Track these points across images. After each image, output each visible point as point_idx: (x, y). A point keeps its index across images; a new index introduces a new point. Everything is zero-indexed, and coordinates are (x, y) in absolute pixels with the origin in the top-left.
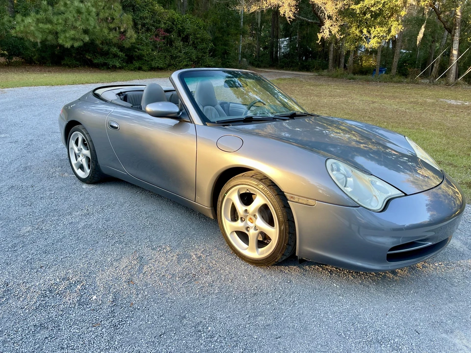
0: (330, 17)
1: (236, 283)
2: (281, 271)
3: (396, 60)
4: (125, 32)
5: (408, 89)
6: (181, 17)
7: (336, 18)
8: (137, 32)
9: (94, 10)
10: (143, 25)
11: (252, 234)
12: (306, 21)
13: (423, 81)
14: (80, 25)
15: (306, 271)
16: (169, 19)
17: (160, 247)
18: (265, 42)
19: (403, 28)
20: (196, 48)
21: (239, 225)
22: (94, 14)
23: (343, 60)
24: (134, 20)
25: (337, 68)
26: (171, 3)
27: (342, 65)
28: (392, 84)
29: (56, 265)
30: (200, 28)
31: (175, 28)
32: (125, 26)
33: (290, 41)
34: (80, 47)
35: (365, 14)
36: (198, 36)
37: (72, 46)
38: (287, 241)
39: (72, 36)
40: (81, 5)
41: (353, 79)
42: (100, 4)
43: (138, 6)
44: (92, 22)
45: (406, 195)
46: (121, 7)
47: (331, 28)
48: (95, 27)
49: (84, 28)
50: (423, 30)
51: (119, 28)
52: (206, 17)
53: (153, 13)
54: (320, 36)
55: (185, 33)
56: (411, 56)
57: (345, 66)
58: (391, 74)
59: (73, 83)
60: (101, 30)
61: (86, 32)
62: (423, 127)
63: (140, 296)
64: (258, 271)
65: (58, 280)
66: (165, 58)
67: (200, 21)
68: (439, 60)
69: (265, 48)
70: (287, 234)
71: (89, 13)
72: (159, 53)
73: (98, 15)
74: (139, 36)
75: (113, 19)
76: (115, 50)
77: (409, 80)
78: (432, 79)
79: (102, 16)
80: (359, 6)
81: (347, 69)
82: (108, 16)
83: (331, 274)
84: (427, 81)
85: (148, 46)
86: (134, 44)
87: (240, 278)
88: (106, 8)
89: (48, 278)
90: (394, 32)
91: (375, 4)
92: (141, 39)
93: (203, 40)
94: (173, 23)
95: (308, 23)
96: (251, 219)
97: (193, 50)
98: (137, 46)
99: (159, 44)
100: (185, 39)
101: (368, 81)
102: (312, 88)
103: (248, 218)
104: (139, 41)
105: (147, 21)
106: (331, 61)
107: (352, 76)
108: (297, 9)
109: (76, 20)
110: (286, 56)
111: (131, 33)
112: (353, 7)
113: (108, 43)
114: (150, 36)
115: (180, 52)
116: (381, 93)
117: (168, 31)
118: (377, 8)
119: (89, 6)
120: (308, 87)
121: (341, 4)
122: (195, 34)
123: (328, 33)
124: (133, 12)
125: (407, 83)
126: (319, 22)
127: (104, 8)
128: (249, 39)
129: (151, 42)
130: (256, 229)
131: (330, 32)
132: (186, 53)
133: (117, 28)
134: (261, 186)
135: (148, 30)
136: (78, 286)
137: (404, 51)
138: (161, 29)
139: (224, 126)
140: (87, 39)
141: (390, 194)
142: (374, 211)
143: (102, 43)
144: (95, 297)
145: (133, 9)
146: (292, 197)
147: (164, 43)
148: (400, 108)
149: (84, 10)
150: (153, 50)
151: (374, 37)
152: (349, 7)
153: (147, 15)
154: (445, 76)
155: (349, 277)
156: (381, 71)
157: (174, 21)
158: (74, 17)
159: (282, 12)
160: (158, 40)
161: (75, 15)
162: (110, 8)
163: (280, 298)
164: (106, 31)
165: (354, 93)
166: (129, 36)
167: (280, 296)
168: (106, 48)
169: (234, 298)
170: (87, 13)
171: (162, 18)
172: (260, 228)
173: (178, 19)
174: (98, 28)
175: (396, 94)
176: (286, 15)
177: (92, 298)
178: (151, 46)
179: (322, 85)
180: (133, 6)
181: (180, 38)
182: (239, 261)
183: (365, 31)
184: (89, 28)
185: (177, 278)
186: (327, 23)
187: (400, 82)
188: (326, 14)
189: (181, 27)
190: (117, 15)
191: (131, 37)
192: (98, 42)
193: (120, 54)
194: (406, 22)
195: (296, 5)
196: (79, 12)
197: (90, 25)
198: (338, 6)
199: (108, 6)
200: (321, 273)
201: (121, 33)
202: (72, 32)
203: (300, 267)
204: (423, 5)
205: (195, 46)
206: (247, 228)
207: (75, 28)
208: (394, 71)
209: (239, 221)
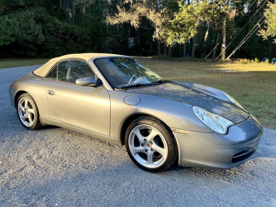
0: (158, 27)
1: (143, 185)
2: (167, 174)
3: (194, 49)
4: (37, 35)
5: (202, 65)
6: (72, 27)
7: (162, 28)
8: (45, 35)
9: (18, 23)
10: (49, 31)
11: (150, 153)
12: (144, 29)
13: (208, 60)
14: (9, 32)
16: (64, 27)
17: (90, 167)
18: (120, 40)
19: (197, 32)
20: (81, 44)
21: (140, 148)
22: (17, 25)
23: (165, 50)
24: (43, 29)
25: (163, 54)
26: (65, 18)
27: (165, 52)
28: (193, 62)
29: (25, 185)
30: (84, 33)
31: (68, 33)
32: (37, 32)
33: (135, 39)
34: (9, 45)
35: (176, 25)
36: (83, 37)
37: (4, 45)
38: (173, 156)
39: (4, 39)
40: (10, 20)
41: (172, 60)
42: (21, 19)
43: (45, 20)
44: (17, 30)
45: (236, 124)
46: (34, 21)
47: (159, 32)
48: (18, 33)
49: (12, 34)
50: (207, 33)
51: (34, 33)
52: (86, 26)
53: (54, 24)
54: (154, 37)
55: (75, 36)
56: (200, 47)
57: (167, 53)
58: (192, 57)
59: (6, 67)
60: (22, 35)
61: (13, 36)
62: (215, 85)
63: (86, 200)
64: (155, 176)
65: (29, 195)
66: (63, 50)
67: (83, 29)
68: (216, 49)
69: (121, 43)
70: (173, 152)
71: (15, 24)
72: (60, 48)
73: (20, 26)
74: (46, 38)
75: (29, 28)
76: (31, 46)
77: (201, 60)
78: (213, 59)
79: (22, 26)
80: (173, 21)
81: (168, 55)
82: (26, 26)
84: (210, 60)
85: (52, 43)
86: (43, 42)
87: (145, 181)
88: (25, 21)
89: (22, 194)
90: (192, 35)
91: (181, 20)
92: (48, 39)
93: (85, 40)
94: (67, 30)
96: (148, 144)
97: (80, 46)
98: (45, 44)
99: (59, 43)
100: (75, 39)
101: (180, 61)
102: (151, 65)
103: (146, 144)
104: (46, 41)
105: (51, 29)
106: (159, 51)
107: (171, 58)
108: (140, 22)
109: (6, 29)
110: (133, 48)
111: (41, 36)
112: (170, 21)
113: (27, 42)
114: (53, 38)
115: (72, 46)
116: (189, 67)
117: (64, 34)
118: (183, 22)
119: (14, 21)
120: (149, 65)
121: (163, 20)
122: (80, 36)
123: (158, 35)
124: (42, 24)
125: (201, 61)
126: (151, 29)
127: (23, 22)
128: (111, 39)
129: (54, 41)
130: (152, 150)
131: (159, 34)
132: (76, 47)
133: (32, 33)
134: (155, 124)
135: (52, 34)
136: (44, 198)
137: (196, 45)
138: (60, 33)
139: (126, 90)
140: (14, 40)
141: (228, 124)
142: (222, 134)
143: (23, 42)
144: (57, 205)
145: (42, 22)
146: (174, 130)
147: (62, 42)
148: (201, 75)
149: (11, 23)
150: (55, 46)
151: (182, 37)
152: (168, 21)
153: (51, 25)
154: (220, 57)
155: (206, 174)
156: (186, 56)
157: (68, 29)
158: (5, 27)
159: (132, 24)
160: (58, 40)
161: (6, 26)
162: (27, 22)
163: (172, 191)
164: (25, 35)
165: (175, 68)
166: (40, 38)
168: (25, 45)
170: (13, 25)
171: (60, 27)
172: (155, 150)
173: (70, 28)
174: (20, 33)
175: (197, 68)
176: (134, 26)
177: (55, 205)
178: (54, 44)
179: (157, 64)
180: (42, 20)
181: (72, 39)
182: (141, 171)
183: (177, 34)
184: (15, 33)
185: (107, 186)
186: (157, 30)
187: (197, 61)
188: (156, 25)
189: (72, 32)
190: (32, 26)
191: (41, 38)
192: (20, 42)
193: (35, 48)
194: (198, 29)
195: (139, 20)
196: (8, 24)
197: (15, 32)
198: (162, 21)
199: (26, 20)
201: (35, 36)
202: (4, 36)
204: (206, 19)
205: (81, 43)
206: (146, 150)
207: (6, 34)
208: (193, 55)
209: (141, 146)
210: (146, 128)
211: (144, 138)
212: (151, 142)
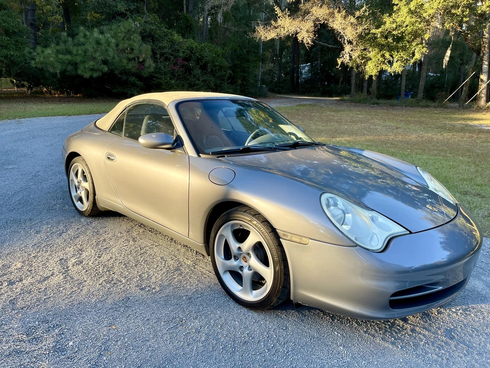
0: (350, 42)
1: (225, 329)
2: (277, 315)
3: (422, 83)
4: (144, 61)
5: (436, 114)
6: (200, 46)
7: (357, 44)
8: (155, 61)
9: (113, 41)
10: (162, 55)
11: (246, 273)
12: (326, 46)
13: (452, 105)
14: (99, 56)
15: (305, 316)
16: (187, 48)
17: (149, 286)
18: (286, 68)
19: (427, 51)
20: (214, 75)
21: (233, 263)
22: (113, 45)
23: (365, 85)
24: (153, 50)
25: (360, 92)
26: (190, 32)
27: (365, 90)
28: (419, 109)
29: (38, 305)
30: (218, 56)
31: (193, 57)
32: (144, 55)
33: (312, 65)
34: (98, 78)
35: (386, 38)
36: (217, 63)
37: (91, 77)
38: (282, 284)
39: (92, 67)
40: (101, 36)
41: (377, 104)
42: (120, 35)
43: (157, 36)
44: (111, 52)
45: (411, 233)
46: (140, 38)
47: (351, 52)
48: (114, 58)
49: (103, 59)
50: (448, 53)
51: (138, 58)
52: (225, 45)
53: (172, 43)
54: (339, 61)
55: (204, 61)
56: (439, 80)
57: (368, 91)
58: (417, 98)
59: (91, 113)
60: (121, 61)
61: (105, 62)
62: (450, 154)
63: (119, 343)
64: (253, 315)
65: (37, 323)
66: (183, 86)
67: (219, 49)
68: (468, 84)
69: (286, 74)
70: (283, 276)
71: (109, 44)
72: (178, 82)
73: (117, 45)
74: (157, 66)
75: (132, 50)
76: (133, 79)
77: (436, 104)
78: (462, 102)
79: (121, 46)
80: (380, 30)
81: (370, 94)
82: (127, 47)
83: (333, 320)
84: (457, 105)
85: (166, 75)
86: (152, 73)
87: (231, 323)
88: (125, 39)
89: (28, 320)
90: (418, 56)
91: (396, 28)
92: (160, 68)
93: (221, 68)
94: (192, 52)
95: (329, 48)
96: (244, 257)
97: (212, 78)
98: (155, 75)
99: (177, 73)
100: (204, 67)
101: (393, 106)
102: (333, 113)
103: (242, 256)
104: (158, 70)
105: (166, 50)
106: (353, 86)
107: (376, 100)
108: (315, 35)
109: (95, 51)
110: (307, 81)
111: (150, 63)
112: (373, 31)
113: (126, 72)
114: (168, 65)
115: (198, 79)
116: (406, 118)
117: (187, 59)
118: (399, 32)
119: (108, 38)
120: (329, 113)
121: (361, 29)
122: (213, 62)
123: (348, 58)
124: (153, 42)
125: (435, 107)
126: (340, 47)
127: (123, 39)
128: (270, 66)
129: (169, 71)
130: (250, 268)
131: (350, 57)
132: (204, 81)
133: (136, 58)
134: (255, 222)
135: (167, 59)
136: (56, 330)
137: (432, 74)
138: (180, 58)
139: (218, 157)
140: (106, 69)
141: (392, 232)
142: (373, 251)
143: (121, 73)
144: (71, 343)
145: (153, 39)
146: (284, 235)
147: (182, 72)
148: (426, 134)
149: (103, 41)
150: (171, 79)
151: (397, 61)
152: (370, 31)
153: (166, 45)
154: (475, 99)
155: (352, 324)
156: (406, 95)
157: (193, 50)
158: (93, 48)
159: (300, 39)
160: (177, 68)
161: (95, 46)
162: (129, 39)
164: (125, 61)
165: (377, 118)
166: (147, 66)
167: (272, 346)
168: (124, 78)
169: (221, 347)
170: (106, 44)
171: (181, 47)
172: (254, 269)
173: (196, 47)
174: (117, 58)
175: (423, 119)
176: (305, 41)
177: (68, 344)
178: (169, 75)
179: (344, 111)
180: (153, 37)
181: (198, 66)
182: (232, 304)
183: (387, 55)
184: (108, 58)
185: (162, 323)
186: (347, 48)
187: (427, 106)
188: (346, 38)
189: (200, 55)
190: (136, 45)
191: (150, 66)
192: (117, 72)
193: (138, 83)
194: (430, 44)
195: (314, 31)
196: (98, 43)
197: (109, 56)
198: (358, 31)
199: (127, 36)
200: (322, 318)
201: (140, 63)
202: (92, 63)
203: (298, 312)
204: (448, 26)
205: (213, 73)
206: (241, 268)
207: (94, 59)
208: (421, 95)
209: (233, 259)
210: (241, 228)
211: (238, 245)
212: (249, 254)
